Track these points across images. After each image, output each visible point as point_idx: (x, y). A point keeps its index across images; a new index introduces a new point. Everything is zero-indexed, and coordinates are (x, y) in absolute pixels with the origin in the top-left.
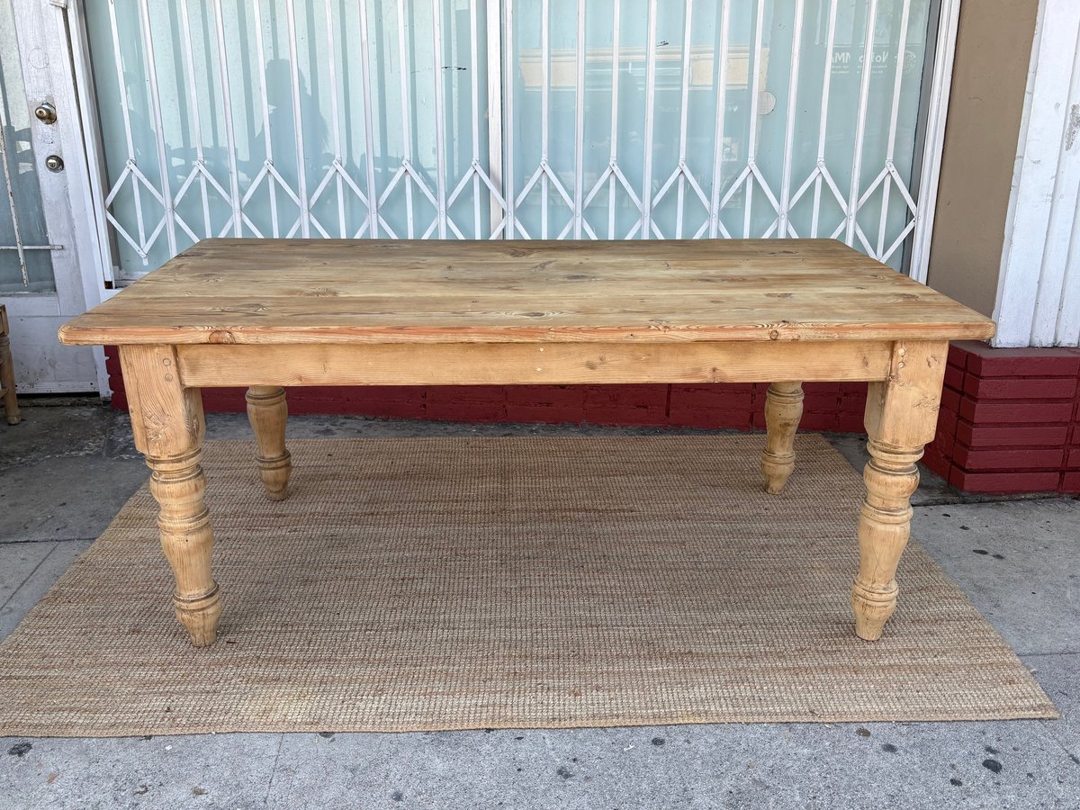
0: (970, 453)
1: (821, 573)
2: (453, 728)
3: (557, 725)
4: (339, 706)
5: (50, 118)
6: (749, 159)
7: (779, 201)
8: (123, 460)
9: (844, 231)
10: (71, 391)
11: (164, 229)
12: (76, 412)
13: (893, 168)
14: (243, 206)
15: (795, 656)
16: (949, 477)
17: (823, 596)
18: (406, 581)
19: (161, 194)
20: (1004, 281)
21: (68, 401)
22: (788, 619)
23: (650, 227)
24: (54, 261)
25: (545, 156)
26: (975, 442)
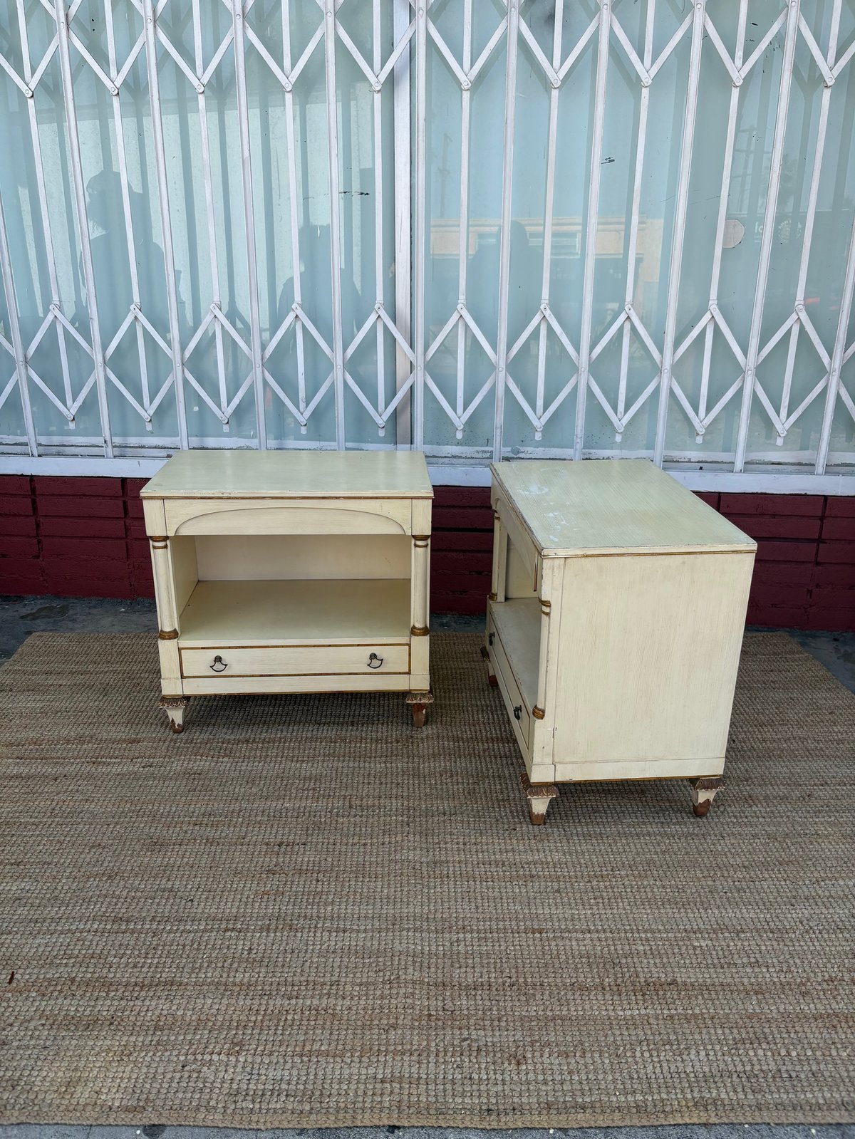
1: (830, 843)
2: (340, 1124)
3: (494, 1125)
4: (178, 1075)
6: (711, 302)
11: (16, 387)
14: (108, 358)
15: (823, 990)
17: (841, 882)
18: (283, 847)
19: (11, 344)
22: (801, 922)
23: (587, 383)
25: (462, 298)
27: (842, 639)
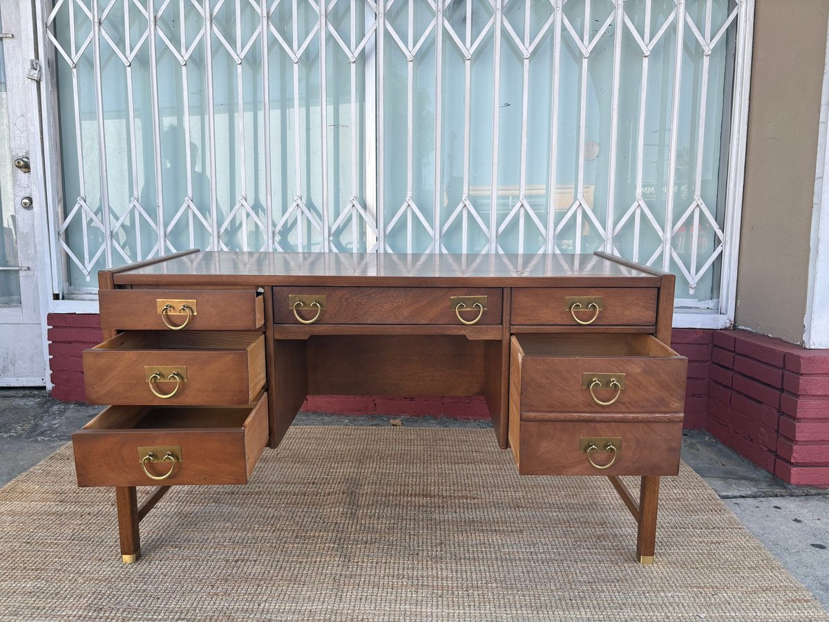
0: (795, 447)
5: (26, 167)
6: (579, 194)
7: (604, 228)
8: (37, 440)
9: (661, 256)
10: (25, 385)
11: (104, 253)
12: (21, 402)
13: (701, 201)
14: (167, 233)
16: (774, 471)
19: (101, 224)
20: (813, 288)
21: (21, 393)
23: (496, 249)
24: (21, 279)
25: (409, 193)
26: (799, 437)
27: (690, 434)
